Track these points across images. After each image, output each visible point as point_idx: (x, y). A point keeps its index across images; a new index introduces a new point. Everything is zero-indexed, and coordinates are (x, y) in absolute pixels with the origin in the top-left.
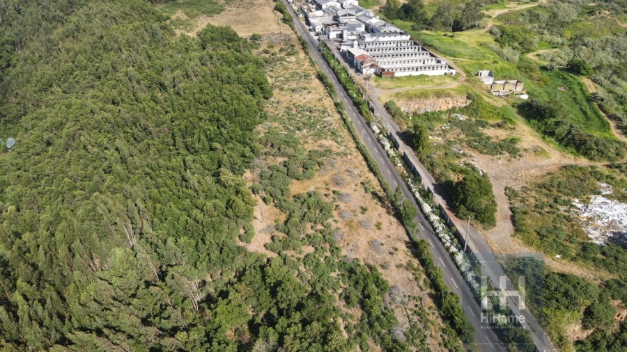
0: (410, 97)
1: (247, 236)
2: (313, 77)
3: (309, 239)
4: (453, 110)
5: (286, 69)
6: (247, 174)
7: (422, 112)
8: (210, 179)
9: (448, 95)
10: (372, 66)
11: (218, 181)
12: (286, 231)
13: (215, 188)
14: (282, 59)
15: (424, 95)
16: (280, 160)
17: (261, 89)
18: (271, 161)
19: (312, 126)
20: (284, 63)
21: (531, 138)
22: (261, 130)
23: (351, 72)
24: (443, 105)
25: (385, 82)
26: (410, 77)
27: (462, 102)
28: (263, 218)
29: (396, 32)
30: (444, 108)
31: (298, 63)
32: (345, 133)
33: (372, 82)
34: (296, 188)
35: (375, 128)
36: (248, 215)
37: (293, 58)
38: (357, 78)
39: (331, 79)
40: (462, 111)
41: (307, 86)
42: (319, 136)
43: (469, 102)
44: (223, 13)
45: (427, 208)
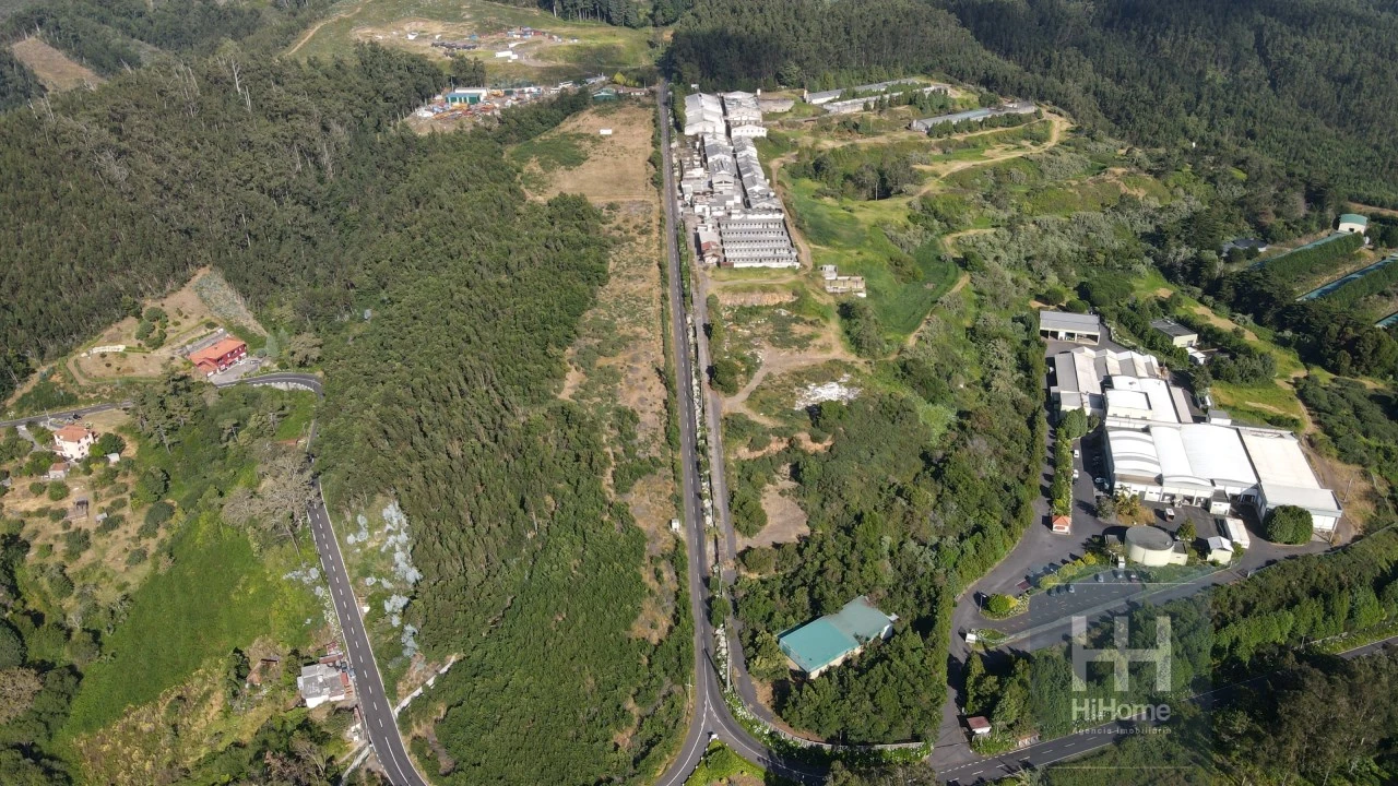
0: (735, 291)
1: (559, 391)
2: (655, 263)
3: (600, 395)
4: (779, 305)
5: (632, 252)
6: (569, 350)
7: (748, 305)
8: (539, 351)
9: (774, 291)
10: (714, 255)
11: (545, 354)
12: (584, 391)
13: (542, 357)
14: (633, 239)
15: (750, 289)
16: (597, 341)
17: (598, 276)
18: (589, 341)
19: (632, 314)
20: (634, 245)
22: (588, 315)
23: (696, 258)
24: (770, 300)
25: (723, 274)
26: (749, 269)
27: (788, 298)
28: (573, 378)
29: (770, 209)
30: (772, 303)
31: (647, 245)
32: (658, 323)
33: (709, 274)
34: (602, 361)
35: (689, 320)
36: (562, 377)
37: (644, 239)
38: (697, 266)
39: (672, 271)
40: (788, 306)
41: (644, 273)
42: (635, 323)
43: (795, 298)
44: (585, 164)
45: (695, 382)
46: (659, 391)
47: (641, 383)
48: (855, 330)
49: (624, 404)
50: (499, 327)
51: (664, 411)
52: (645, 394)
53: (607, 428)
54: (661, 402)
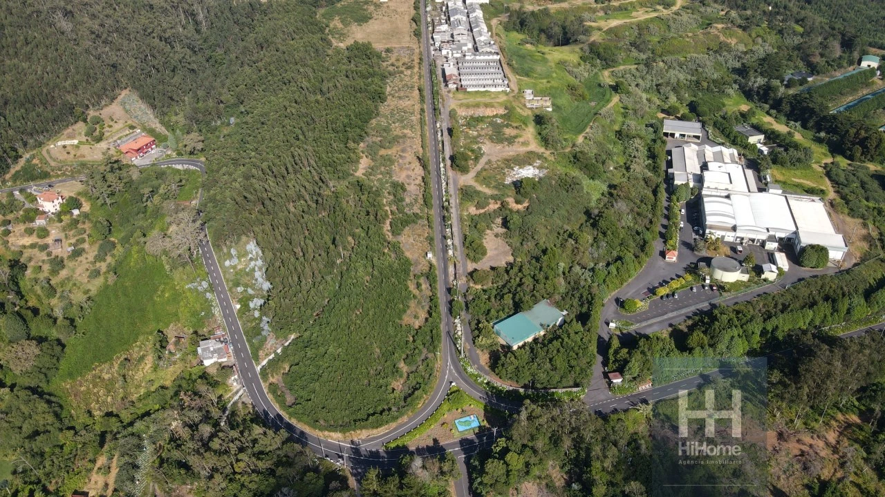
0: (468, 106)
1: (355, 171)
2: (416, 88)
3: (381, 173)
4: (496, 116)
5: (401, 81)
6: (362, 145)
7: (476, 116)
8: (342, 146)
9: (493, 106)
10: (454, 83)
11: (346, 147)
12: (371, 171)
13: (344, 150)
14: (402, 72)
15: (477, 106)
16: (379, 139)
17: (380, 97)
18: (374, 139)
19: (402, 121)
20: (402, 76)
21: (530, 136)
22: (374, 122)
23: (443, 85)
24: (489, 112)
25: (460, 96)
26: (477, 92)
27: (502, 111)
28: (364, 163)
29: (491, 53)
30: (491, 114)
31: (411, 76)
32: (418, 127)
33: (451, 95)
34: (383, 152)
35: (438, 125)
36: (358, 162)
37: (409, 72)
38: (443, 90)
39: (427, 93)
40: (502, 116)
41: (409, 95)
42: (403, 127)
43: (506, 111)
44: (371, 21)
45: (442, 165)
46: (419, 171)
47: (407, 166)
48: (544, 132)
49: (397, 179)
50: (317, 130)
51: (423, 184)
52: (410, 173)
53: (387, 195)
54: (420, 178)
